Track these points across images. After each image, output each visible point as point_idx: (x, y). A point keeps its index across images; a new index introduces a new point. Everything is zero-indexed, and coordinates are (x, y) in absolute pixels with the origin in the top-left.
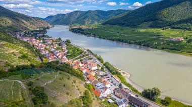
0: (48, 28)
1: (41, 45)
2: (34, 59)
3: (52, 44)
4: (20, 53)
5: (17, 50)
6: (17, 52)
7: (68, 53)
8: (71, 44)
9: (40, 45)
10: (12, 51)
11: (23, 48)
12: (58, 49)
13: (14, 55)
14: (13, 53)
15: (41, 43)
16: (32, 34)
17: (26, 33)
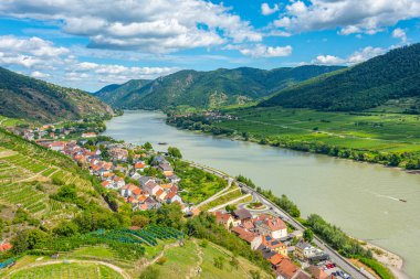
0: (107, 117)
1: (99, 164)
2: (92, 202)
3: (130, 161)
4: (55, 182)
5: (45, 175)
6: (45, 179)
7: (181, 186)
8: (183, 159)
9: (96, 162)
10: (32, 178)
11: (59, 169)
12: (148, 173)
13: (39, 188)
14: (34, 183)
15: (97, 157)
16: (67, 133)
17: (50, 131)
